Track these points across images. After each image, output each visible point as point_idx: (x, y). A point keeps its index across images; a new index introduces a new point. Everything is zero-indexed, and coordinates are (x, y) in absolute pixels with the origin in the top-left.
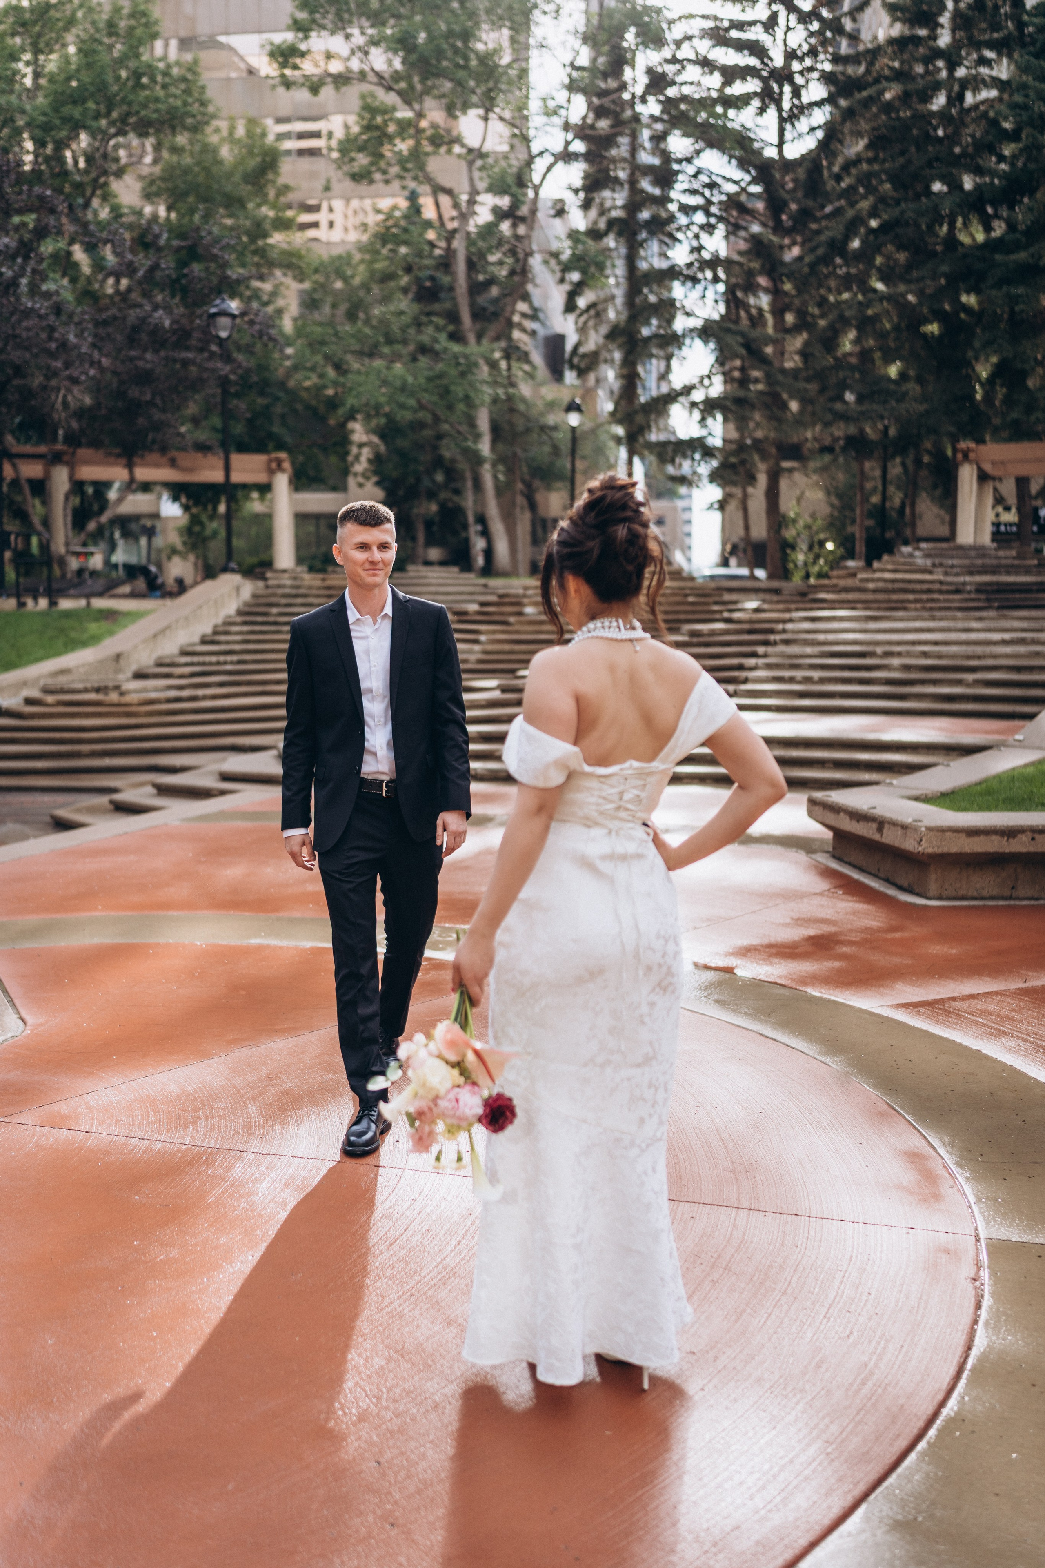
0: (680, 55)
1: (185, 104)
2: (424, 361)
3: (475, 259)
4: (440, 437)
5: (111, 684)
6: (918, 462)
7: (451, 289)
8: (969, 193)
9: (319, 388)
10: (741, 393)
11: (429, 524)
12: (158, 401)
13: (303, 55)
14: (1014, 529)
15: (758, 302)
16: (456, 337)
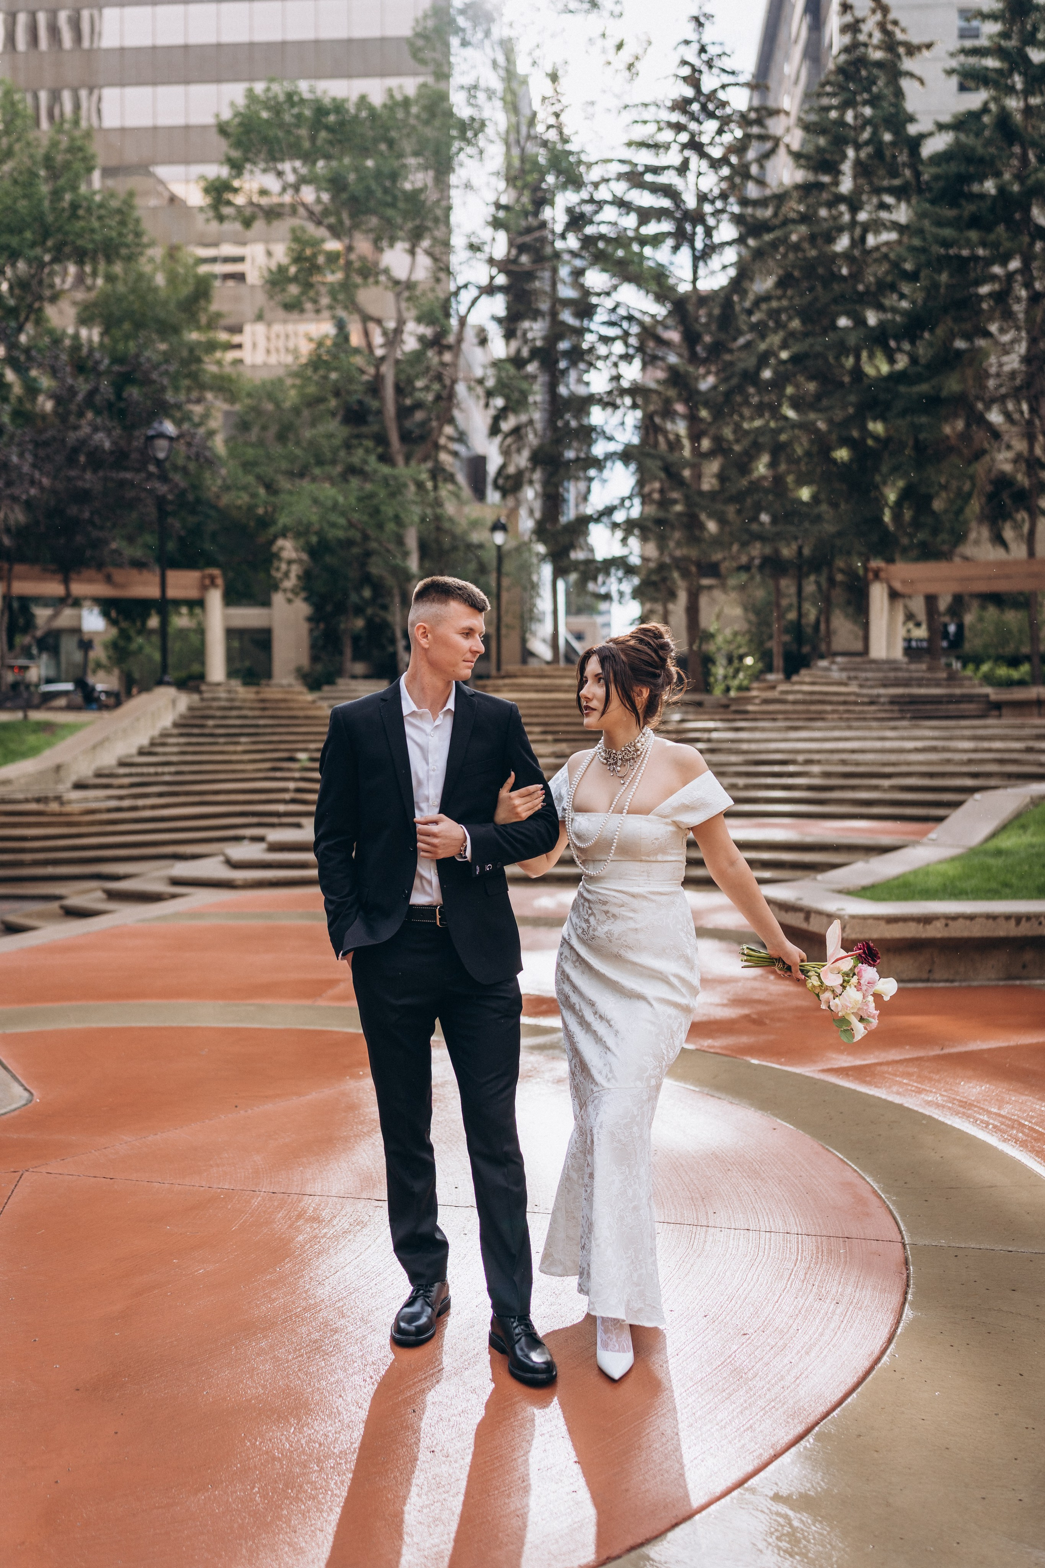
0: (598, 196)
1: (120, 234)
2: (355, 482)
3: (402, 385)
4: (368, 554)
5: (51, 795)
6: (831, 581)
7: (380, 412)
8: (872, 329)
9: (251, 508)
10: (661, 514)
11: (356, 639)
12: (97, 520)
13: (236, 191)
14: (925, 644)
15: (675, 428)
16: (386, 458)
